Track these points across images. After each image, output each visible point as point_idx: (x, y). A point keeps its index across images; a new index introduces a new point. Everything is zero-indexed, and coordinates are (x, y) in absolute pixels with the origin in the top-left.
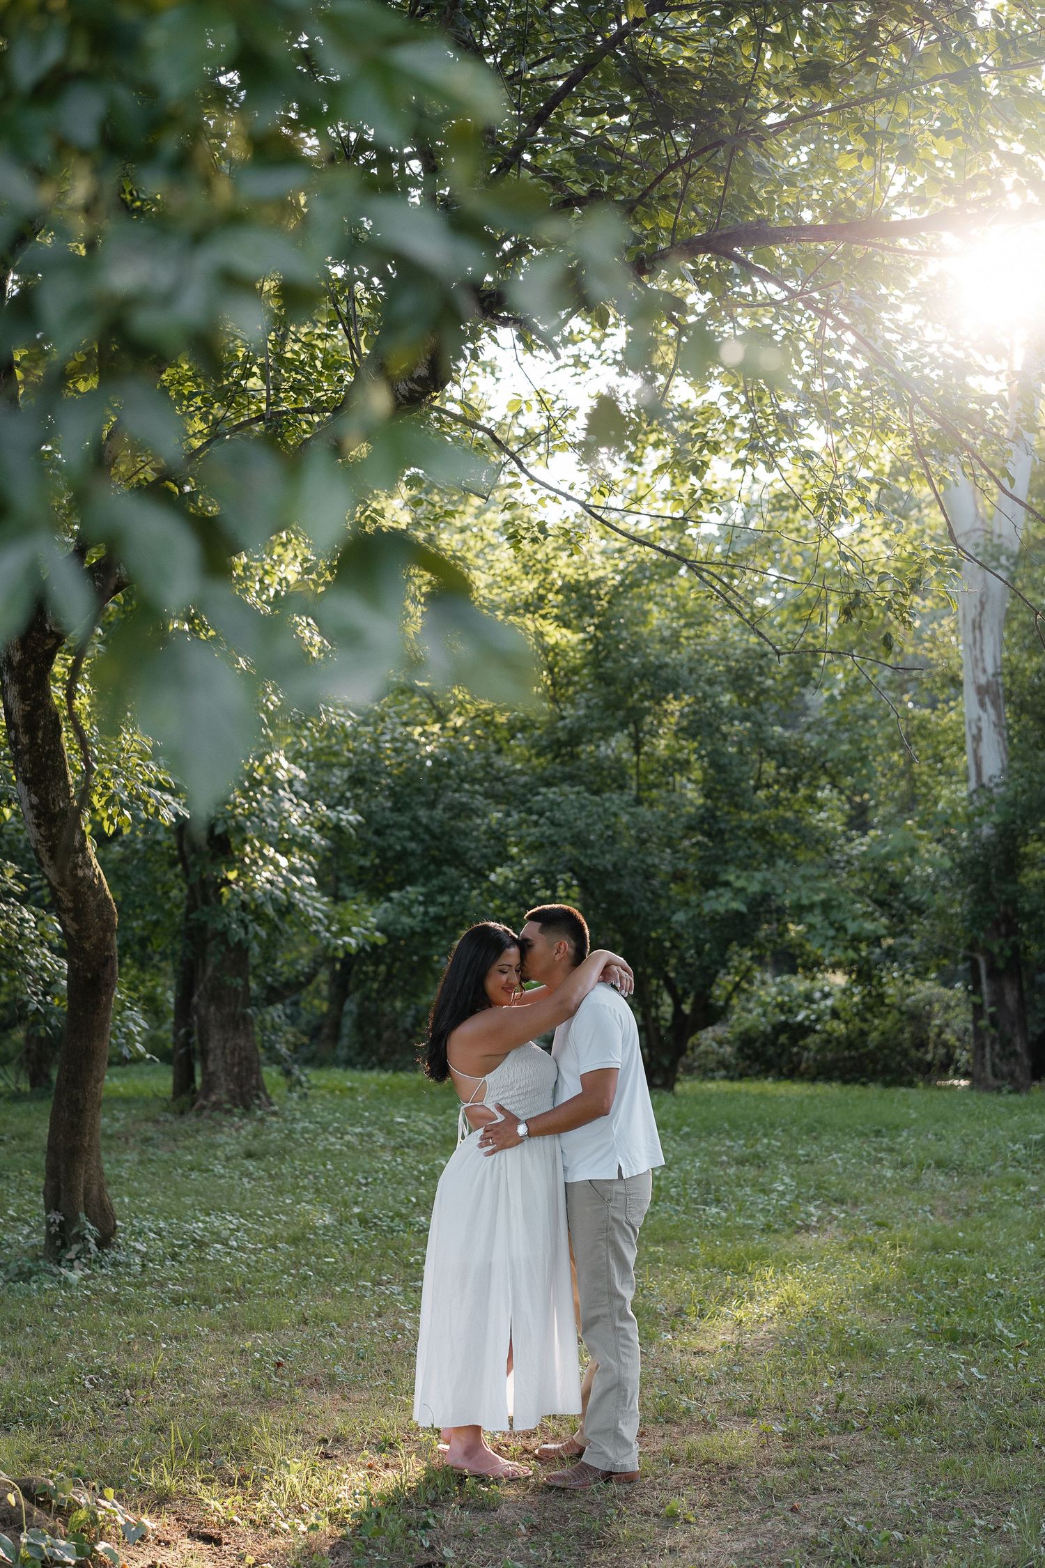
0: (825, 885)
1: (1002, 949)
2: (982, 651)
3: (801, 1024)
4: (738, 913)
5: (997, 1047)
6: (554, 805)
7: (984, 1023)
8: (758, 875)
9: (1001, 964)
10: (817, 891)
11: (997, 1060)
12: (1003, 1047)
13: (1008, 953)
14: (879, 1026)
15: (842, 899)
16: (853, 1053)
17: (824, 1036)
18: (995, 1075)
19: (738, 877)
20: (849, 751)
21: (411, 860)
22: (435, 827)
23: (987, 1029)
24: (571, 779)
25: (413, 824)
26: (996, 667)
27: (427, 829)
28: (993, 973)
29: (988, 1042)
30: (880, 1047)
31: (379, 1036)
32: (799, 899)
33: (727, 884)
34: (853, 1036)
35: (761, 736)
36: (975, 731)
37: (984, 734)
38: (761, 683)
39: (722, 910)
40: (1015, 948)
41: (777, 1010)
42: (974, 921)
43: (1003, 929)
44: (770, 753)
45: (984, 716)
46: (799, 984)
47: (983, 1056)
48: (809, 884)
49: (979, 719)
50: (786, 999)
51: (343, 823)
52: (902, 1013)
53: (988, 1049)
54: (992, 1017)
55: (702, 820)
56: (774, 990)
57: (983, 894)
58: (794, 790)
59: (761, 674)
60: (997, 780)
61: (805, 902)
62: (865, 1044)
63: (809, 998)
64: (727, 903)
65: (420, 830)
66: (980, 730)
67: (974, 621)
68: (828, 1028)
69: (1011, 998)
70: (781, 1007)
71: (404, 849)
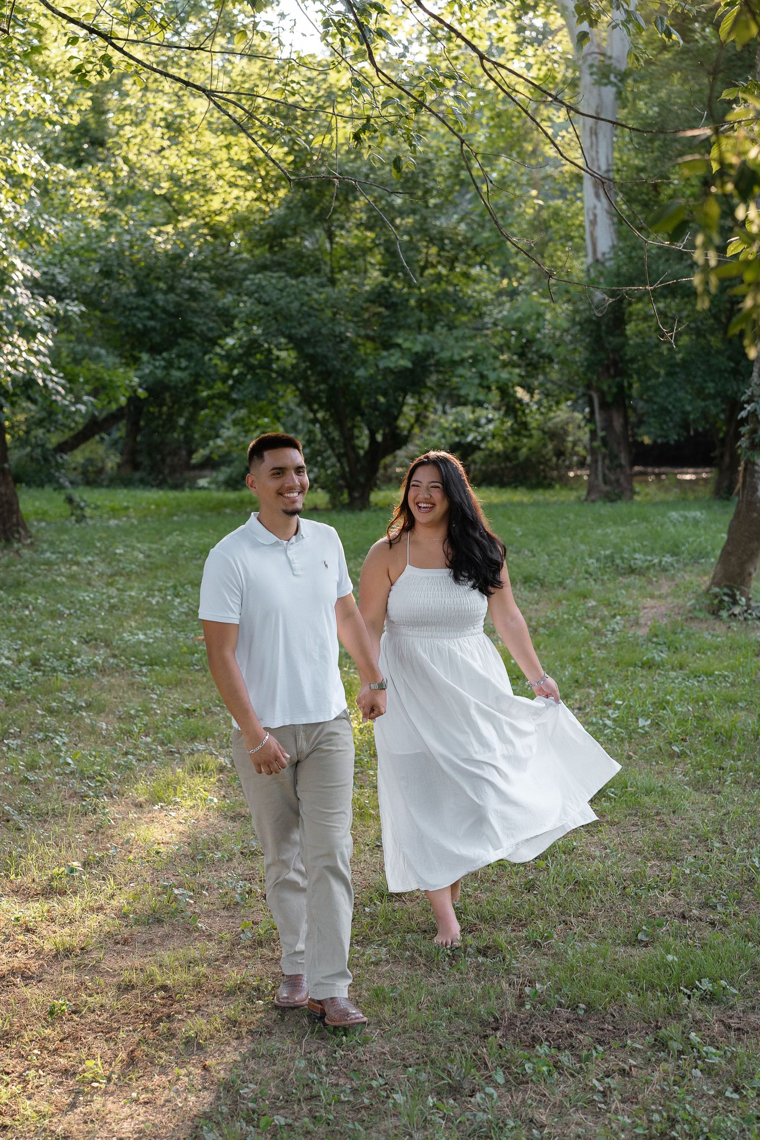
0: (472, 344)
1: (610, 387)
2: (597, 152)
3: (470, 444)
4: (407, 369)
5: (607, 462)
6: (260, 287)
7: (596, 444)
8: (421, 338)
9: (609, 399)
10: (465, 348)
11: (607, 472)
12: (611, 461)
13: (614, 390)
14: (526, 445)
15: (485, 355)
16: (509, 464)
17: (487, 452)
18: (605, 482)
19: (406, 340)
20: (489, 238)
21: (153, 334)
22: (171, 308)
23: (599, 447)
24: (279, 265)
25: (153, 306)
26: (609, 165)
27: (164, 310)
28: (604, 405)
29: (600, 458)
30: (528, 459)
31: (163, 460)
32: (452, 356)
33: (399, 346)
34: (509, 451)
35: (425, 227)
36: (592, 217)
37: (599, 219)
38: (425, 184)
39: (392, 365)
40: (620, 387)
41: (453, 434)
42: (589, 367)
43: (612, 371)
44: (431, 241)
45: (599, 205)
46: (468, 414)
47: (596, 469)
48: (461, 344)
49: (595, 207)
50: (460, 425)
51: (70, 313)
52: (544, 433)
53: (600, 464)
54: (603, 439)
55: (379, 295)
56: (451, 418)
57: (597, 344)
58: (452, 269)
59: (425, 176)
60: (607, 256)
61: (457, 358)
62: (517, 458)
63: (477, 424)
64: (397, 361)
65: (158, 311)
66: (595, 216)
67: (591, 128)
68: (490, 446)
69: (618, 423)
70: (456, 431)
71: (145, 326)
